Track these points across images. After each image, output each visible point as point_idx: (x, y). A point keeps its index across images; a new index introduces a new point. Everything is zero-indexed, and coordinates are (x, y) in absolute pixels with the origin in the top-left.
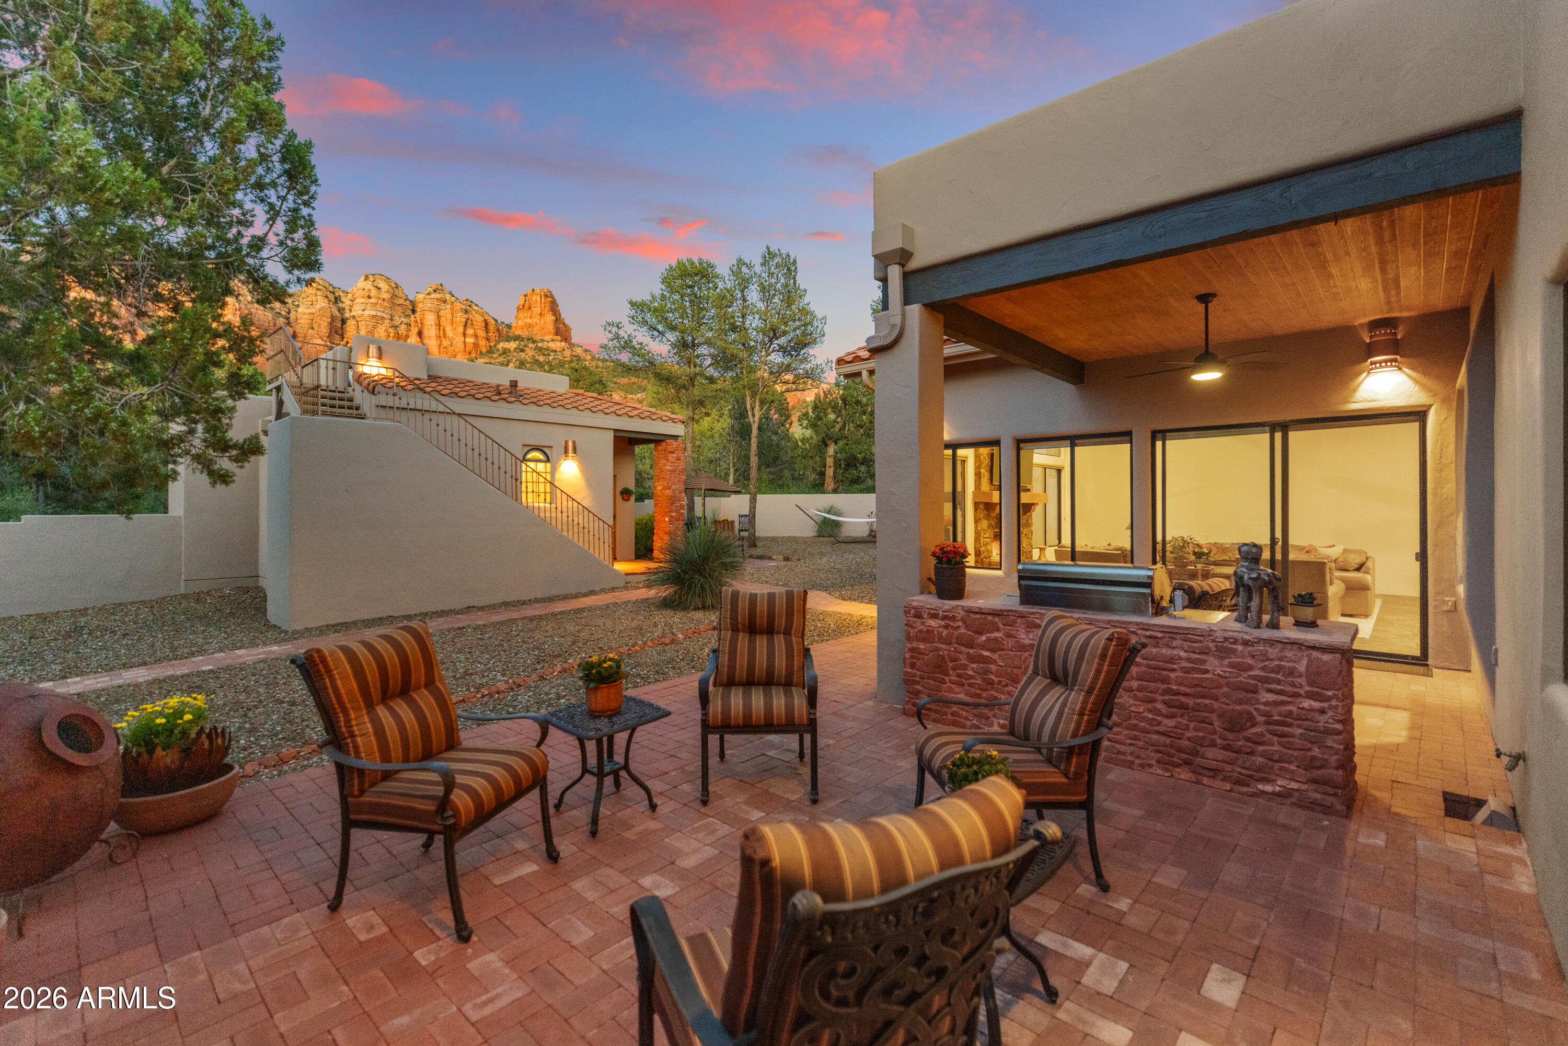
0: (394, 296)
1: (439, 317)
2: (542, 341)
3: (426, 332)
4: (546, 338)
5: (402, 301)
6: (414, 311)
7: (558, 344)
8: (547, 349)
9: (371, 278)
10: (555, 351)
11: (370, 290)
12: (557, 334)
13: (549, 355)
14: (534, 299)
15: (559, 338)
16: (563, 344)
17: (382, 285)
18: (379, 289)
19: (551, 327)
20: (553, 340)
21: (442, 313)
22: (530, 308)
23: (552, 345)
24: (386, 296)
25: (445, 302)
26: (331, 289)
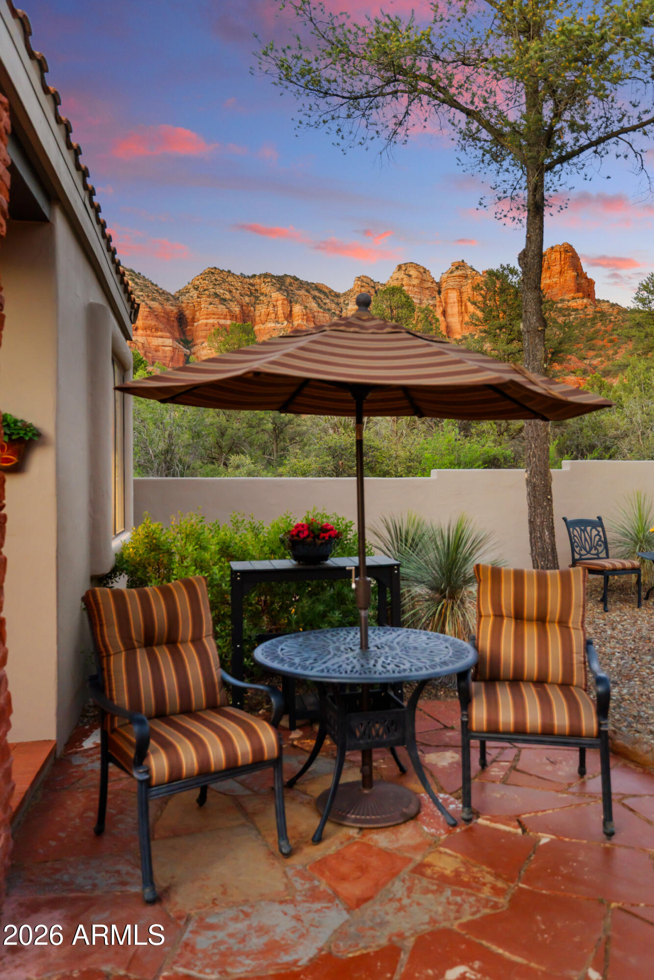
0: (423, 281)
1: (461, 293)
2: (562, 301)
3: (449, 310)
4: (567, 297)
5: (429, 285)
6: (439, 292)
7: (579, 302)
8: (568, 308)
9: (404, 268)
10: (576, 310)
11: (402, 279)
12: (578, 291)
13: (569, 315)
14: (553, 257)
15: (580, 294)
16: (585, 301)
17: (413, 272)
18: (410, 276)
19: (572, 284)
20: (574, 298)
21: (464, 289)
22: (549, 268)
23: (573, 304)
24: (415, 282)
25: (466, 277)
26: (372, 284)
